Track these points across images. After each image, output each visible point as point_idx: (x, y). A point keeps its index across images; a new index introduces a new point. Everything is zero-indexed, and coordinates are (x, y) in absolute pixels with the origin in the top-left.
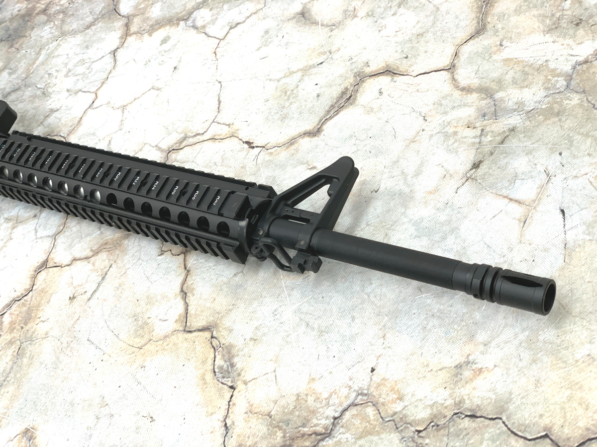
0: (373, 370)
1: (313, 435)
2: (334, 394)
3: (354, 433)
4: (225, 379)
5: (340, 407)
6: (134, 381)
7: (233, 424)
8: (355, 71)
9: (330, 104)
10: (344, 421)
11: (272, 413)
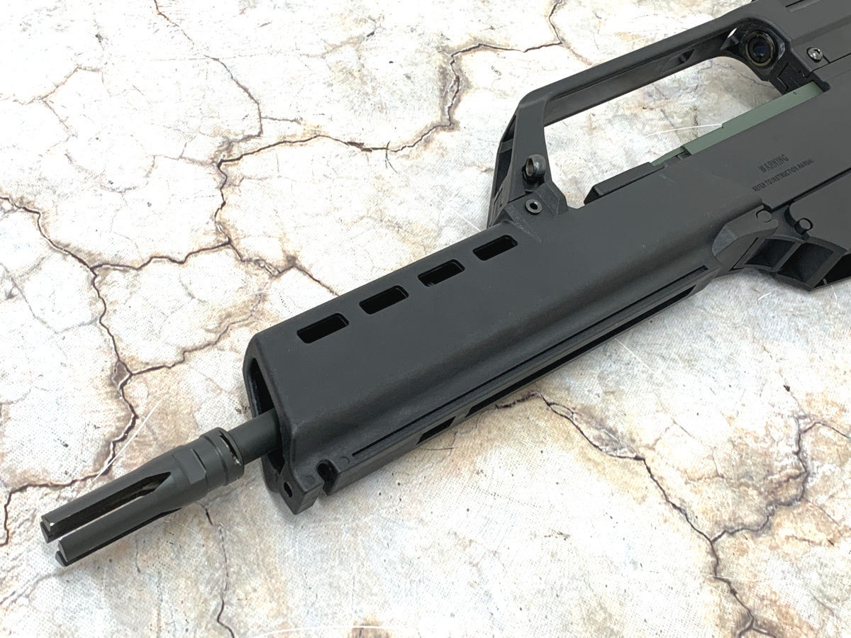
0: (788, 389)
1: (791, 480)
2: (769, 427)
3: (831, 461)
4: (619, 451)
5: (790, 439)
6: (484, 494)
7: (683, 501)
8: (433, 45)
9: (435, 88)
10: (809, 452)
11: (720, 471)
